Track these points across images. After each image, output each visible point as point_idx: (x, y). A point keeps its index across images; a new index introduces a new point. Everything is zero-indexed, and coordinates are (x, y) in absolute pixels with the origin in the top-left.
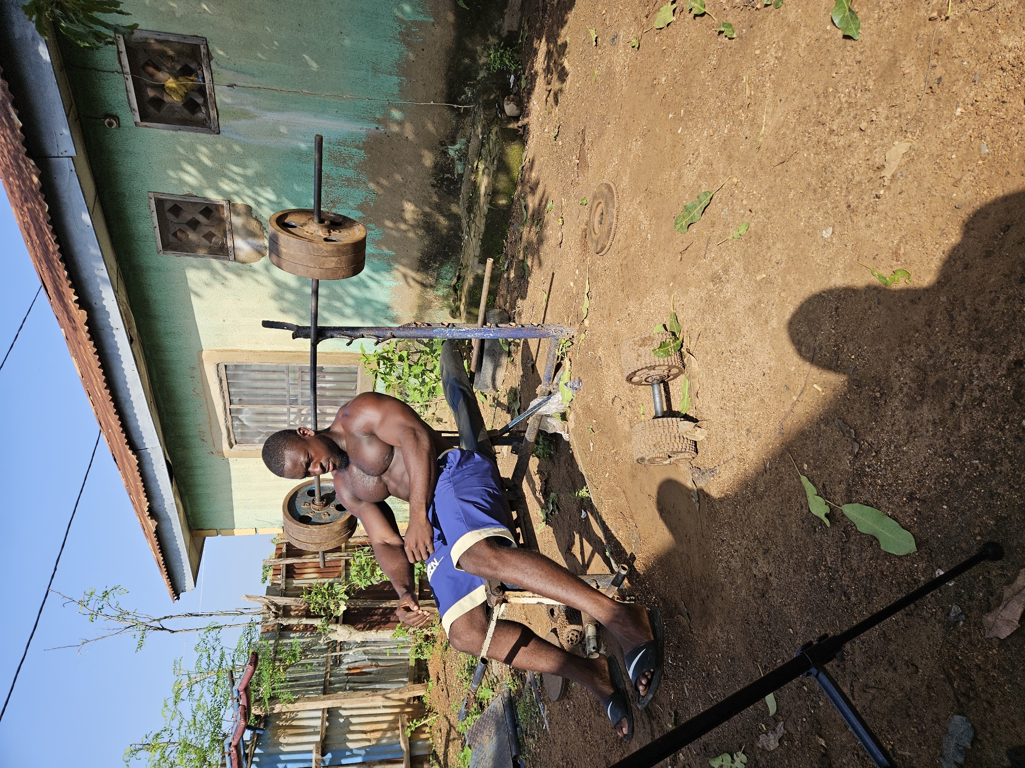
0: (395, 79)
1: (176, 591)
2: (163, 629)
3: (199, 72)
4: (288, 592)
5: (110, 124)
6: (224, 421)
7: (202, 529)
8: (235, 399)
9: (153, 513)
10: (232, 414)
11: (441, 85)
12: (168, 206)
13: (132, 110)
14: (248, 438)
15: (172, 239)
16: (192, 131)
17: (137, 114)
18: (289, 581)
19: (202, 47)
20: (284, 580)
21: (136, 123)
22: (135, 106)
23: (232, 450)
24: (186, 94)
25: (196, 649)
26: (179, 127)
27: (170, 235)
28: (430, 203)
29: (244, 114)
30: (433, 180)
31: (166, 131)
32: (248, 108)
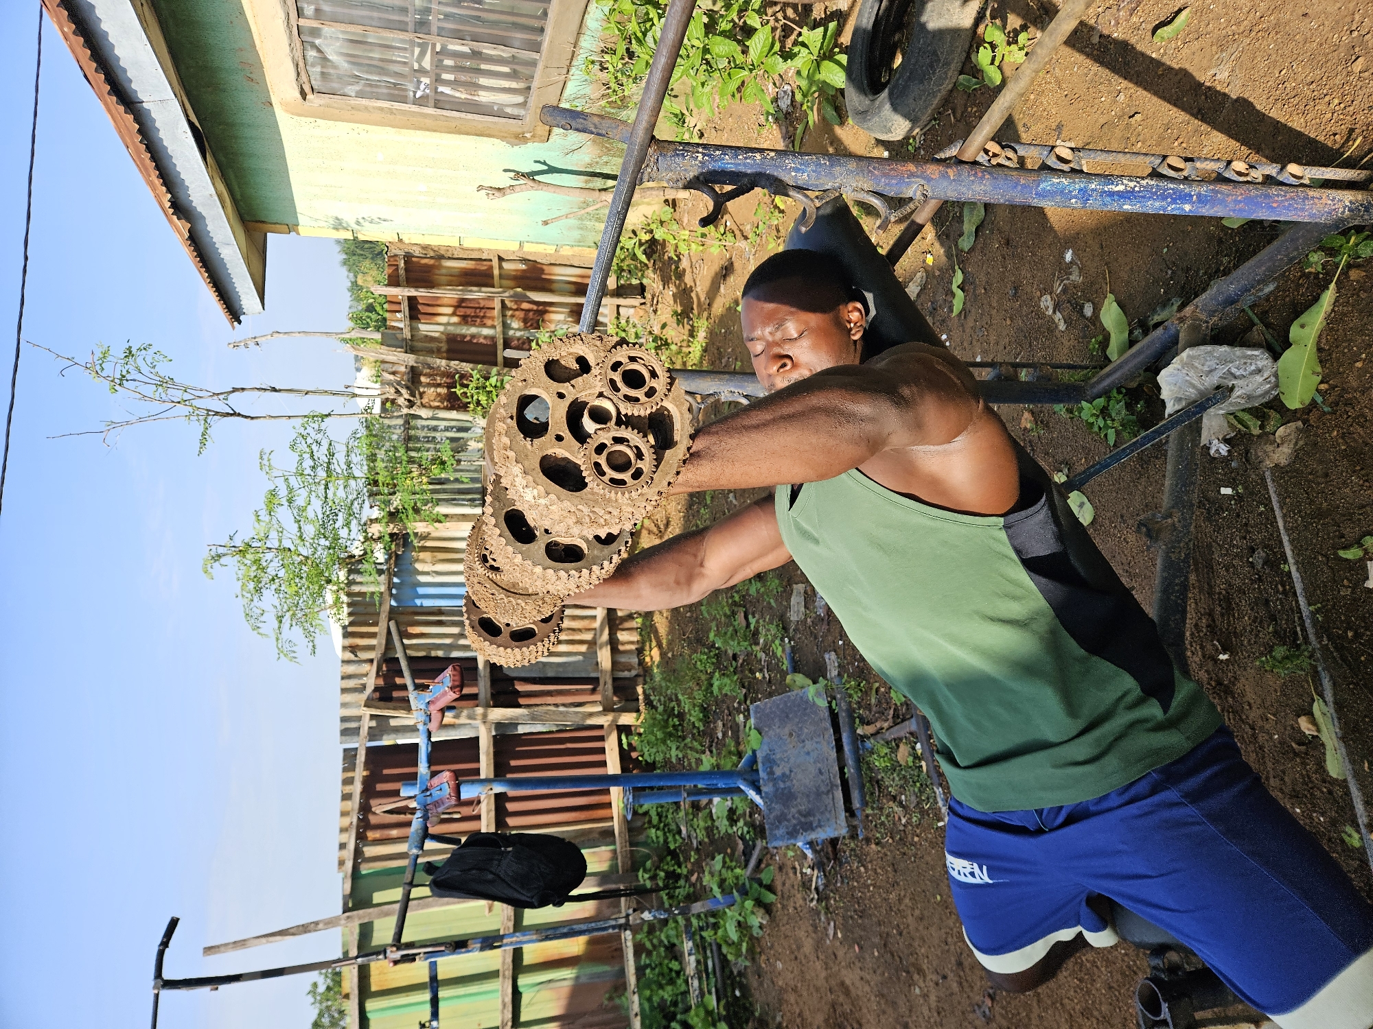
1: (234, 312)
2: (235, 414)
4: (415, 344)
6: (287, 49)
7: (263, 222)
8: (309, 10)
9: (180, 208)
10: (303, 37)
14: (335, 85)
18: (414, 324)
20: (408, 322)
23: (307, 103)
25: (293, 447)
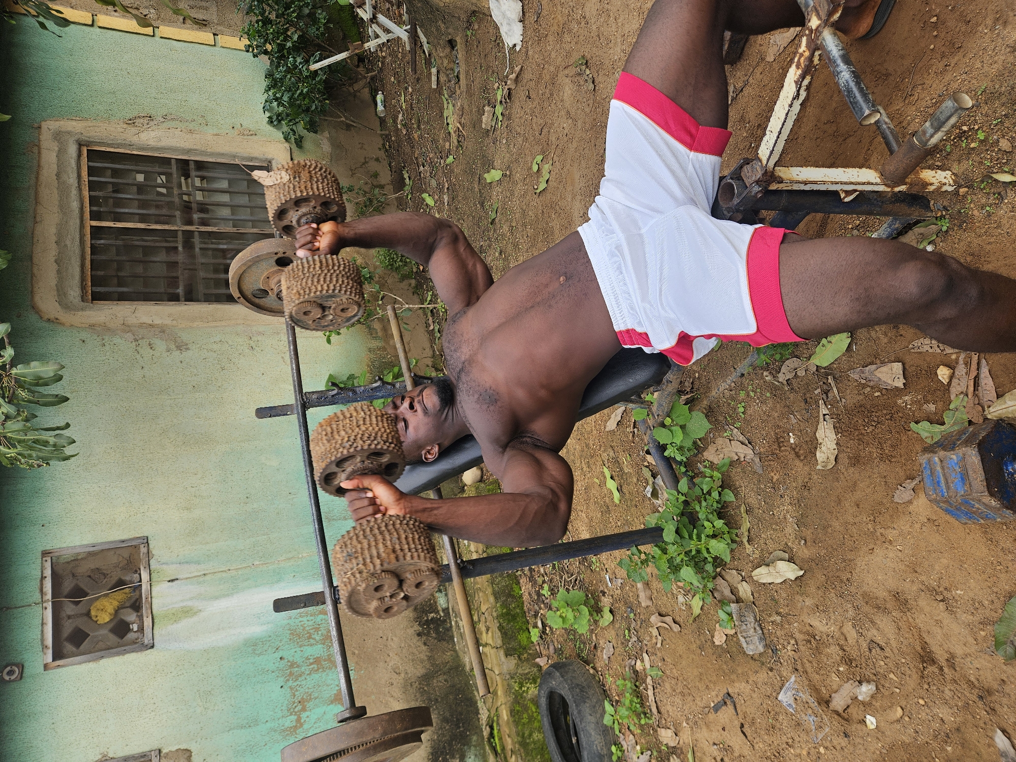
5: (11, 675)
13: (44, 648)
16: (118, 654)
17: (50, 652)
19: (142, 547)
21: (44, 667)
22: (49, 641)
24: (116, 612)
28: (422, 661)
29: (188, 612)
30: (417, 628)
31: (84, 665)
32: (190, 603)
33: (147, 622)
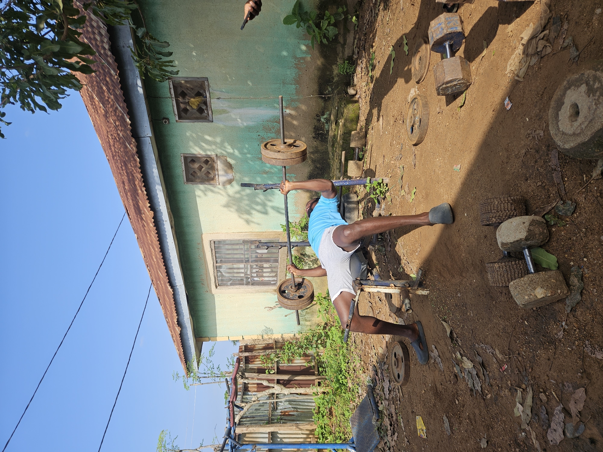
0: (294, 87)
3: (204, 94)
5: (165, 122)
6: (213, 273)
7: (202, 337)
8: (219, 260)
10: (217, 269)
11: (315, 87)
12: (189, 160)
13: (175, 114)
14: (225, 283)
15: (190, 176)
16: (201, 122)
17: (177, 116)
18: (247, 365)
19: (206, 82)
20: (244, 364)
21: (176, 121)
22: (176, 113)
23: (217, 290)
24: (198, 105)
26: (195, 121)
27: (190, 175)
28: (313, 147)
29: (224, 111)
30: (313, 135)
31: (189, 123)
32: (226, 109)
33: (210, 112)
